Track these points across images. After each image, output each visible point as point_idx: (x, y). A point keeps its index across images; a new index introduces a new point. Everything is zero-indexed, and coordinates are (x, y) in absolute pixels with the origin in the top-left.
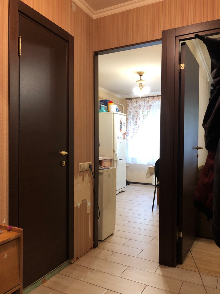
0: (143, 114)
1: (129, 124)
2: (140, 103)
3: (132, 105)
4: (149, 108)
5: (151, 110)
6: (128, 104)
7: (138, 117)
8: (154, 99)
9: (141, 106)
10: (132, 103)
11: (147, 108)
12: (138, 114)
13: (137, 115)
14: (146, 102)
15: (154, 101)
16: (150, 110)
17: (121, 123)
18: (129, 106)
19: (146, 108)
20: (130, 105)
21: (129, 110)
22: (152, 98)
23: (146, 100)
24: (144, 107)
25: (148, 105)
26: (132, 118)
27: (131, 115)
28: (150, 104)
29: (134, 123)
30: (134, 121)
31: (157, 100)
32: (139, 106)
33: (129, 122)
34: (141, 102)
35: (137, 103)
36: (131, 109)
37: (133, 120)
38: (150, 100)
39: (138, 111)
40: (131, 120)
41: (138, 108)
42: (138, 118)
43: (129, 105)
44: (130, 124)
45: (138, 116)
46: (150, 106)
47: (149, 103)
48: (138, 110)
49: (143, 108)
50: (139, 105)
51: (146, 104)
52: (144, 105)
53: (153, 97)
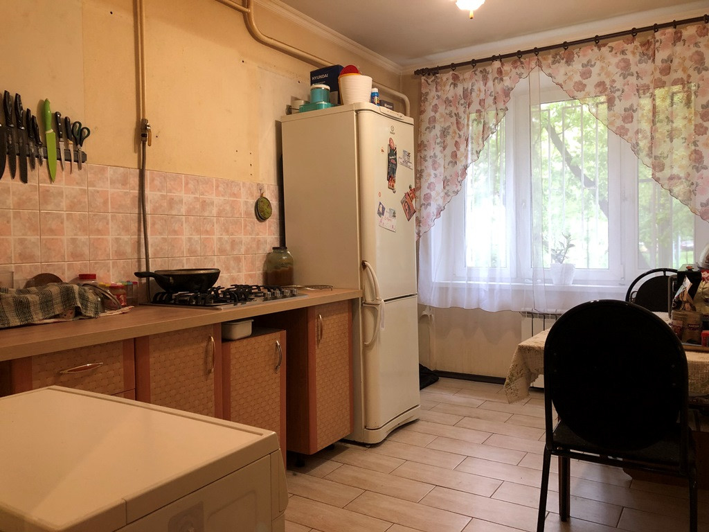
0: (479, 122)
1: (429, 163)
2: (468, 85)
3: (439, 94)
4: (501, 98)
5: (510, 105)
6: (424, 91)
7: (460, 137)
8: (522, 63)
9: (474, 94)
10: (439, 88)
11: (495, 98)
12: (461, 127)
13: (459, 129)
14: (490, 76)
15: (520, 70)
16: (507, 105)
17: (392, 152)
18: (430, 97)
19: (490, 100)
20: (433, 93)
21: (429, 113)
22: (515, 62)
23: (489, 69)
24: (482, 96)
25: (499, 87)
26: (439, 140)
27: (437, 131)
28: (507, 82)
29: (449, 159)
30: (448, 151)
31: (533, 64)
32: (467, 94)
33: (427, 158)
34: (471, 78)
35: (455, 85)
36: (435, 109)
37: (444, 148)
38: (507, 68)
39: (462, 114)
40: (438, 149)
41: (462, 101)
42: (463, 138)
43: (427, 94)
44: (434, 163)
45: (461, 133)
46: (507, 93)
47: (502, 80)
48: (461, 109)
49: (482, 102)
50: (465, 91)
51: (490, 83)
52: (483, 88)
53: (516, 57)
